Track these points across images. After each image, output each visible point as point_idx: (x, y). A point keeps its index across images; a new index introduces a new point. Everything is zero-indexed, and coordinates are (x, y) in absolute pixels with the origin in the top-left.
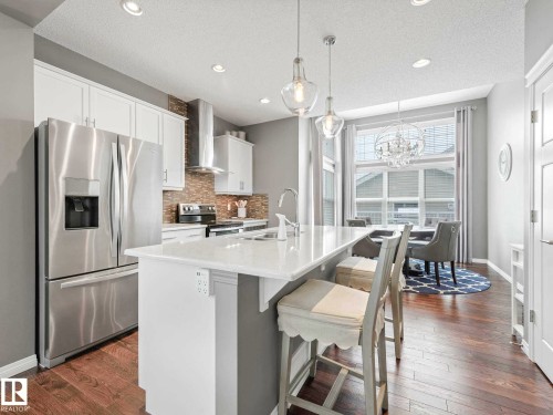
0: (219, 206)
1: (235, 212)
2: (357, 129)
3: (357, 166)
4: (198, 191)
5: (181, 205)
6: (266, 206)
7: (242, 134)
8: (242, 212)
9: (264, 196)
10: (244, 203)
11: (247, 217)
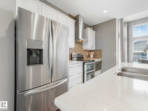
0: (84, 54)
1: (89, 56)
2: (134, 24)
3: (134, 39)
4: (78, 49)
5: (73, 54)
6: (101, 54)
7: (92, 28)
8: (92, 56)
9: (100, 51)
10: (93, 53)
11: (94, 58)
